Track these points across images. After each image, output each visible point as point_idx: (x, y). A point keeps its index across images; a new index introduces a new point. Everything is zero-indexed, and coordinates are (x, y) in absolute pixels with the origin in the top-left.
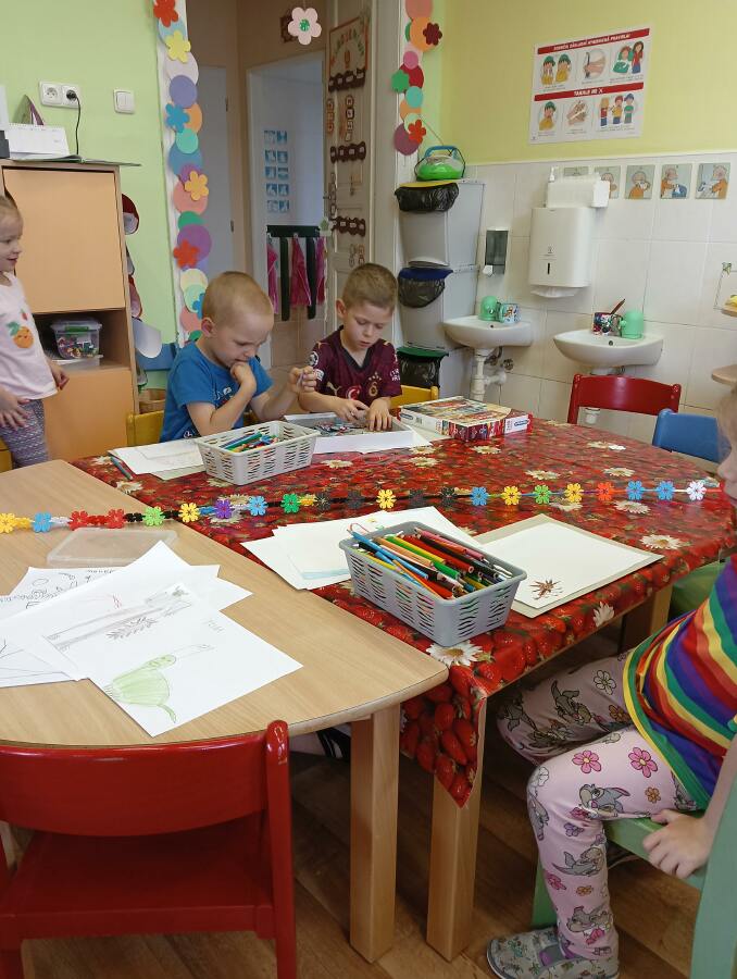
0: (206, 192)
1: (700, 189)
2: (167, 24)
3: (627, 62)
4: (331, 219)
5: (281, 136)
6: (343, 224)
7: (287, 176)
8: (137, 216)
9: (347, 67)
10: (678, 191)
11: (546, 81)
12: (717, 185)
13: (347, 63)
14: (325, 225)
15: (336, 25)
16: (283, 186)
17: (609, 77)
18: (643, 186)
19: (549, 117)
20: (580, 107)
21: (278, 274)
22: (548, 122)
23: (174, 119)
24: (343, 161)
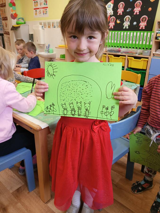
3: (45, 3)
6: (6, 33)
11: (35, 6)
13: (3, 2)
17: (43, 6)
19: (36, 13)
20: (40, 11)
22: (36, 14)
24: (4, 20)
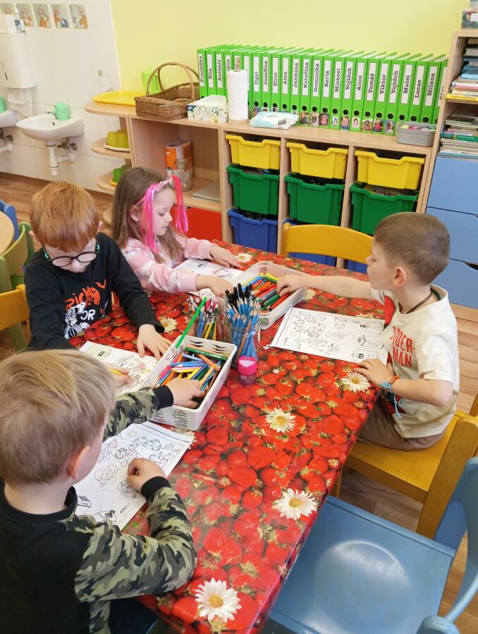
1: (75, 22)
10: (63, 22)
12: (82, 19)
18: (45, 19)
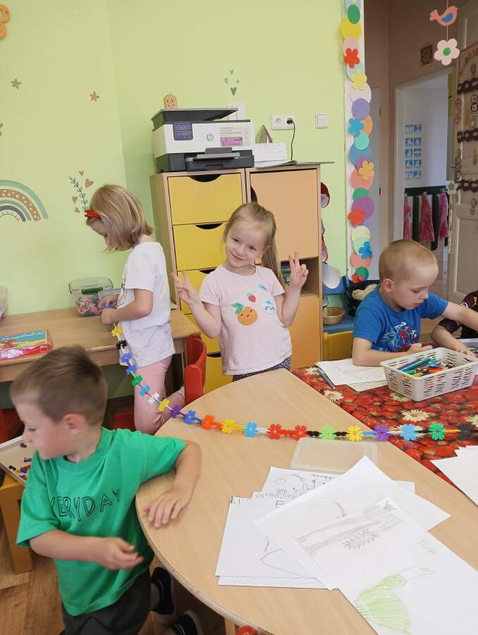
0: (372, 174)
2: (352, 66)
4: (456, 182)
5: (416, 128)
6: (466, 185)
7: (420, 154)
8: (328, 195)
9: (473, 75)
13: (473, 72)
14: (451, 187)
15: (465, 47)
16: (417, 160)
21: (411, 220)
23: (354, 128)
24: (468, 141)
